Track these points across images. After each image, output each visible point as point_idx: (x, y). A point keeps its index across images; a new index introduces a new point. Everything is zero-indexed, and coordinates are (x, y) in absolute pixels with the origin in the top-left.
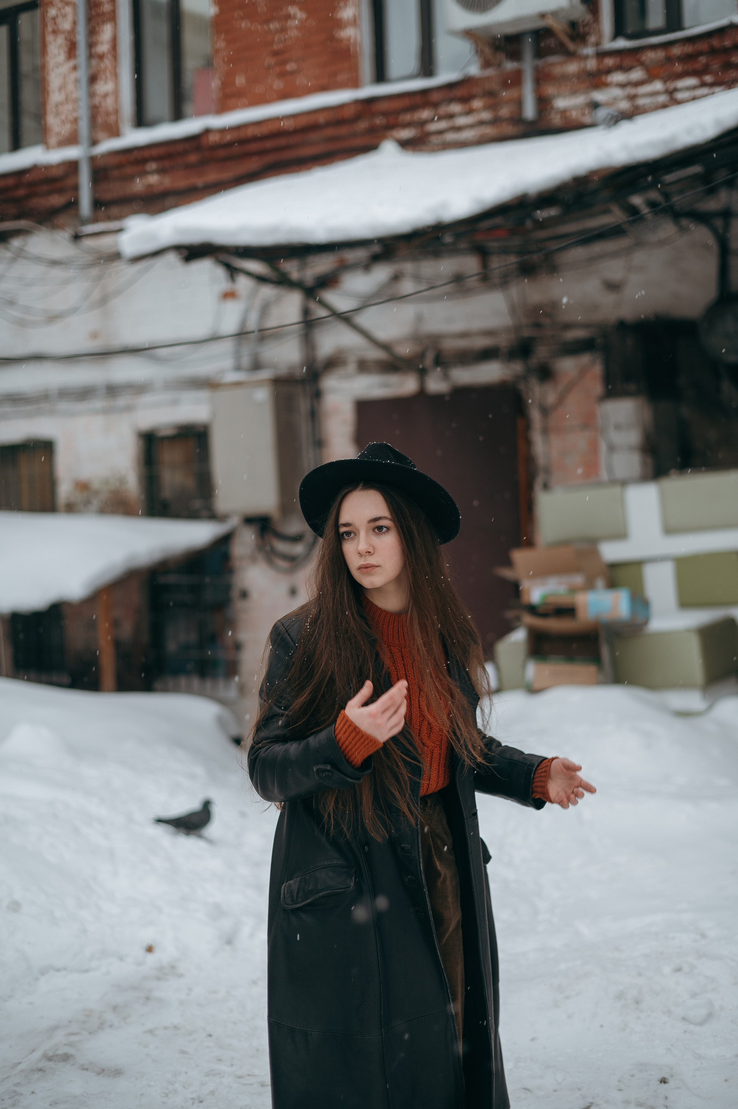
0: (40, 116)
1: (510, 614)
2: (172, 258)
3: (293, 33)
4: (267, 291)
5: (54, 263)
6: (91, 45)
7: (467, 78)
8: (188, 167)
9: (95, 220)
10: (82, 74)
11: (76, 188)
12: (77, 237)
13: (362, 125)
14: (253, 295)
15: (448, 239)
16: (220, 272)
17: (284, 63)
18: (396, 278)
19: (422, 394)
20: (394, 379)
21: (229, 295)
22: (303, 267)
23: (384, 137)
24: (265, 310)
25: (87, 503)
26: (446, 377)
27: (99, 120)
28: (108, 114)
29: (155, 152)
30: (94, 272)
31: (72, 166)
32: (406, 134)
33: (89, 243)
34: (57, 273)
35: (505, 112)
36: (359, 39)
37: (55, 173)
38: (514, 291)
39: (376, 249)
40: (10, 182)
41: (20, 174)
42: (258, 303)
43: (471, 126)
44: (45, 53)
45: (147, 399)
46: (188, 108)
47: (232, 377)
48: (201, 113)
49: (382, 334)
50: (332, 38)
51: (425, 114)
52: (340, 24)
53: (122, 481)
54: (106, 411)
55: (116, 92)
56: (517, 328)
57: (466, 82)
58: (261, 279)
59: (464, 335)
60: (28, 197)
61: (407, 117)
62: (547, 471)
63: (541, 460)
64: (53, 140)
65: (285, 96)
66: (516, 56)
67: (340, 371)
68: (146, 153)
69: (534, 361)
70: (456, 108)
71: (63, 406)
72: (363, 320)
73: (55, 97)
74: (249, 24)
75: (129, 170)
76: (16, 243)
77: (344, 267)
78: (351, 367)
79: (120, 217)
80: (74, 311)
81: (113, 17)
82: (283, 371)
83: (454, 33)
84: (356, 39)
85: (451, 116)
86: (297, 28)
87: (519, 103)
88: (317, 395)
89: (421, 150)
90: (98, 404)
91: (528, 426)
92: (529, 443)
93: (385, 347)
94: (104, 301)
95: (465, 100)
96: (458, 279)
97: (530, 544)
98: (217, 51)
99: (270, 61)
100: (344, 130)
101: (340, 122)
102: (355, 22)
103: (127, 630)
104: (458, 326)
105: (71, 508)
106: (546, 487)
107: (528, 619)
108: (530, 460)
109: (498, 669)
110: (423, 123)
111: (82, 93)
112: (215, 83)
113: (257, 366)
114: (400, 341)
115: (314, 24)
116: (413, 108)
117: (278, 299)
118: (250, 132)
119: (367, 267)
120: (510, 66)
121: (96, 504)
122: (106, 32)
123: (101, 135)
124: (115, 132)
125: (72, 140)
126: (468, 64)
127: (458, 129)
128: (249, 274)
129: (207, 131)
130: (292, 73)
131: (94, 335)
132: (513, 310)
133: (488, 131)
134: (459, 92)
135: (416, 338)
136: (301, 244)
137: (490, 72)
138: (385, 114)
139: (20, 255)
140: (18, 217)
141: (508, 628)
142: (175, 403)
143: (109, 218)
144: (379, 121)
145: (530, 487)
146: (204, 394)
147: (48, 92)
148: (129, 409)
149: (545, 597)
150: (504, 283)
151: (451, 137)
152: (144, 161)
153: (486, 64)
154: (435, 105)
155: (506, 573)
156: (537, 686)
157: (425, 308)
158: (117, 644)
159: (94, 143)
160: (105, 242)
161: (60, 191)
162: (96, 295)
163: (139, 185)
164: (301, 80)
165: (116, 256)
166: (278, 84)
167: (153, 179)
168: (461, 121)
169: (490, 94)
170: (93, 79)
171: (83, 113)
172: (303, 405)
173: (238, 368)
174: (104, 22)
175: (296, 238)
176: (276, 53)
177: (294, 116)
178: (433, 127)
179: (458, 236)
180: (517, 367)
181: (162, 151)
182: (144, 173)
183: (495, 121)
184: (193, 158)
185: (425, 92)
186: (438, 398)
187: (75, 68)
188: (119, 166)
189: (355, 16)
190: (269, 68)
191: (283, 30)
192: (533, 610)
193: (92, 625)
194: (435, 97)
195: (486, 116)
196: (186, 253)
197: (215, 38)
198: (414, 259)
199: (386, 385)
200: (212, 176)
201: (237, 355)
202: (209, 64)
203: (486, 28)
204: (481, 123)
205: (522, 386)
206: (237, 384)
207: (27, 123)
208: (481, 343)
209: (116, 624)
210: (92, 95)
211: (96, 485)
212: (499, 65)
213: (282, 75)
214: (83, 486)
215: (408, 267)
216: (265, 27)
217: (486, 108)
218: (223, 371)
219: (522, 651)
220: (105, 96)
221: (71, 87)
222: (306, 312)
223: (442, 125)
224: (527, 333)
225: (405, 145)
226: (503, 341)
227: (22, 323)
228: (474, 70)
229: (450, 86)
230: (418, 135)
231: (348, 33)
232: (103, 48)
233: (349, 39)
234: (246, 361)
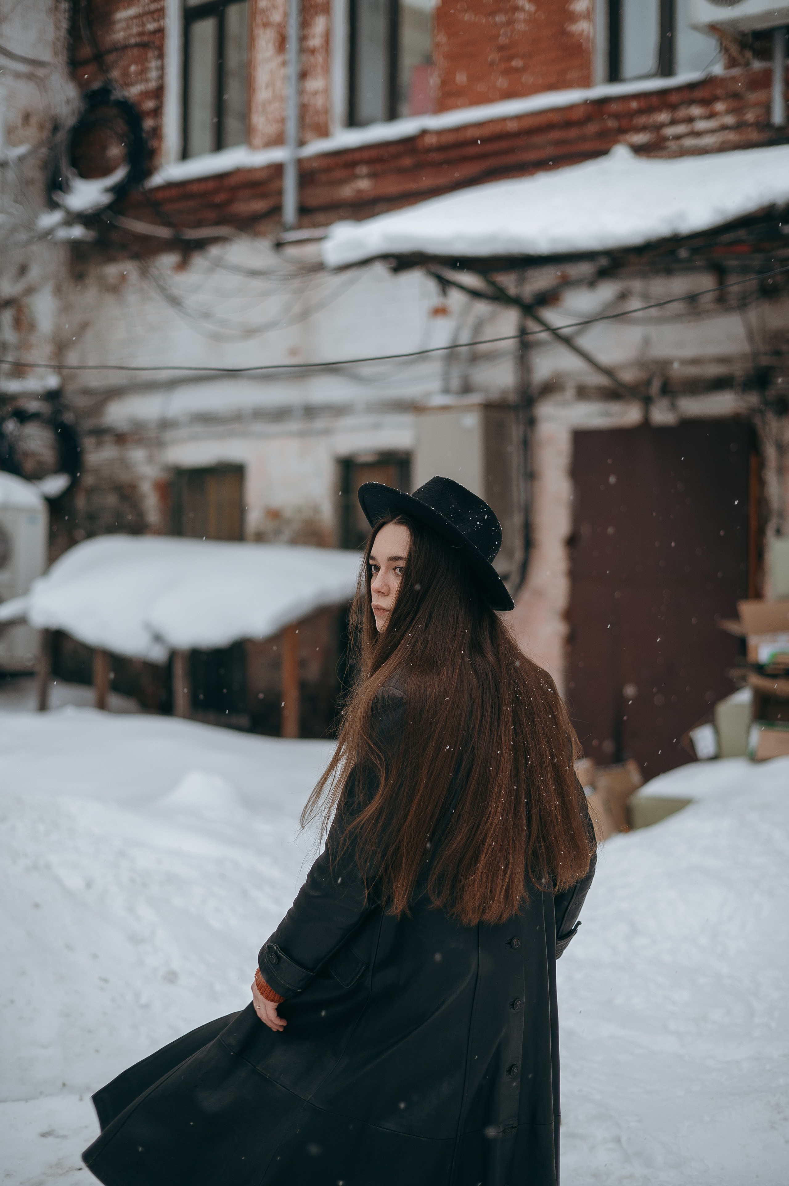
0: (245, 116)
1: (734, 673)
2: (380, 269)
3: (521, 27)
4: (482, 308)
5: (254, 273)
6: (303, 38)
7: (709, 77)
8: (401, 171)
9: (299, 226)
10: (292, 70)
11: (280, 193)
12: (279, 245)
13: (592, 128)
14: (466, 311)
15: (683, 253)
16: (431, 285)
17: (511, 58)
18: (623, 296)
19: (646, 424)
20: (615, 407)
21: (440, 311)
22: (522, 281)
23: (616, 142)
24: (478, 327)
25: (278, 532)
26: (673, 407)
27: (308, 119)
28: (317, 113)
29: (366, 155)
30: (296, 283)
31: (277, 169)
32: (640, 138)
33: (292, 251)
34: (257, 284)
35: (750, 116)
36: (591, 35)
37: (258, 176)
38: (753, 314)
39: (603, 262)
40: (210, 185)
41: (221, 177)
42: (471, 320)
43: (712, 131)
44: (253, 48)
45: (347, 422)
46: (404, 108)
47: (439, 400)
48: (417, 113)
49: (605, 358)
50: (563, 33)
51: (663, 117)
52: (572, 17)
53: (316, 509)
54: (302, 434)
55: (327, 91)
56: (755, 355)
57: (708, 82)
58: (475, 294)
59: (695, 361)
60: (230, 201)
61: (642, 120)
62: (781, 515)
63: (775, 504)
64: (258, 140)
65: (509, 95)
66: (765, 54)
67: (558, 397)
68: (357, 156)
69: (772, 393)
70: (696, 111)
71: (258, 427)
72: (585, 342)
73: (262, 95)
74: (473, 18)
75: (338, 174)
76: (215, 251)
77: (566, 283)
78: (570, 393)
79: (327, 224)
80: (272, 325)
81: (326, 9)
82: (494, 395)
83: (695, 28)
84: (589, 33)
85: (690, 120)
86: (525, 21)
87: (768, 108)
88: (531, 422)
89: (656, 157)
90: (293, 426)
91: (762, 465)
92: (762, 483)
93: (608, 372)
94: (305, 315)
95: (706, 102)
96: (692, 299)
97: (758, 595)
98: (438, 45)
99: (493, 56)
100: (573, 133)
101: (568, 124)
102: (588, 16)
103: (313, 671)
104: (690, 352)
105: (260, 538)
106: (779, 532)
107: (755, 680)
108: (762, 501)
109: (717, 732)
110: (659, 127)
111: (289, 91)
112: (434, 80)
113: (466, 389)
114: (624, 367)
115: (543, 17)
116: (649, 110)
117: (493, 317)
118: (470, 134)
119: (592, 283)
120: (757, 65)
121: (287, 533)
122: (319, 25)
123: (309, 135)
124: (324, 132)
125: (278, 140)
126: (712, 63)
127: (698, 134)
128: (462, 288)
129: (424, 132)
130: (516, 70)
131: (293, 352)
132: (751, 336)
133: (732, 136)
134: (699, 94)
135: (642, 364)
136: (522, 254)
137: (736, 72)
138: (617, 116)
139: (218, 264)
140: (219, 222)
141: (732, 688)
142: (377, 427)
143: (315, 225)
144: (611, 124)
145: (761, 532)
146: (408, 419)
147: (254, 89)
148: (327, 432)
149: (775, 656)
150: (742, 305)
151: (689, 142)
152: (353, 164)
153: (732, 63)
154: (673, 107)
155: (733, 627)
156: (761, 754)
157: (653, 331)
158: (303, 686)
159: (302, 143)
160: (309, 251)
161: (263, 196)
162: (297, 309)
163: (347, 192)
164: (527, 79)
165: (319, 267)
166: (502, 82)
167: (364, 184)
168: (701, 125)
169: (736, 96)
170: (303, 75)
171: (291, 113)
172: (516, 432)
173: (446, 391)
174: (316, 13)
175: (515, 249)
176: (501, 48)
177: (518, 117)
178: (670, 131)
179: (695, 251)
180: (753, 399)
181: (373, 153)
182: (355, 177)
183: (739, 127)
184: (407, 162)
185: (663, 93)
186: (664, 431)
187: (284, 64)
188: (328, 170)
189: (588, 9)
190: (492, 64)
191: (510, 23)
192: (760, 669)
193: (276, 664)
194: (674, 98)
195: (729, 120)
196: (394, 263)
197: (436, 31)
198: (644, 275)
199: (607, 414)
200: (426, 181)
201: (446, 377)
202: (428, 61)
203: (734, 23)
204: (724, 128)
205: (757, 420)
206: (445, 408)
207: (232, 124)
208: (713, 371)
209: (302, 664)
210: (301, 92)
211: (288, 513)
212: (747, 64)
213: (508, 72)
214: (274, 515)
215: (637, 285)
216: (490, 19)
217: (728, 112)
218: (429, 394)
219: (746, 714)
220: (316, 93)
221: (279, 84)
222: (523, 333)
223: (680, 129)
224: (765, 361)
225: (639, 150)
226: (738, 370)
227: (217, 337)
228: (718, 69)
229: (691, 86)
230: (654, 140)
231: (582, 27)
232: (315, 42)
233: (581, 34)
234: (455, 383)
